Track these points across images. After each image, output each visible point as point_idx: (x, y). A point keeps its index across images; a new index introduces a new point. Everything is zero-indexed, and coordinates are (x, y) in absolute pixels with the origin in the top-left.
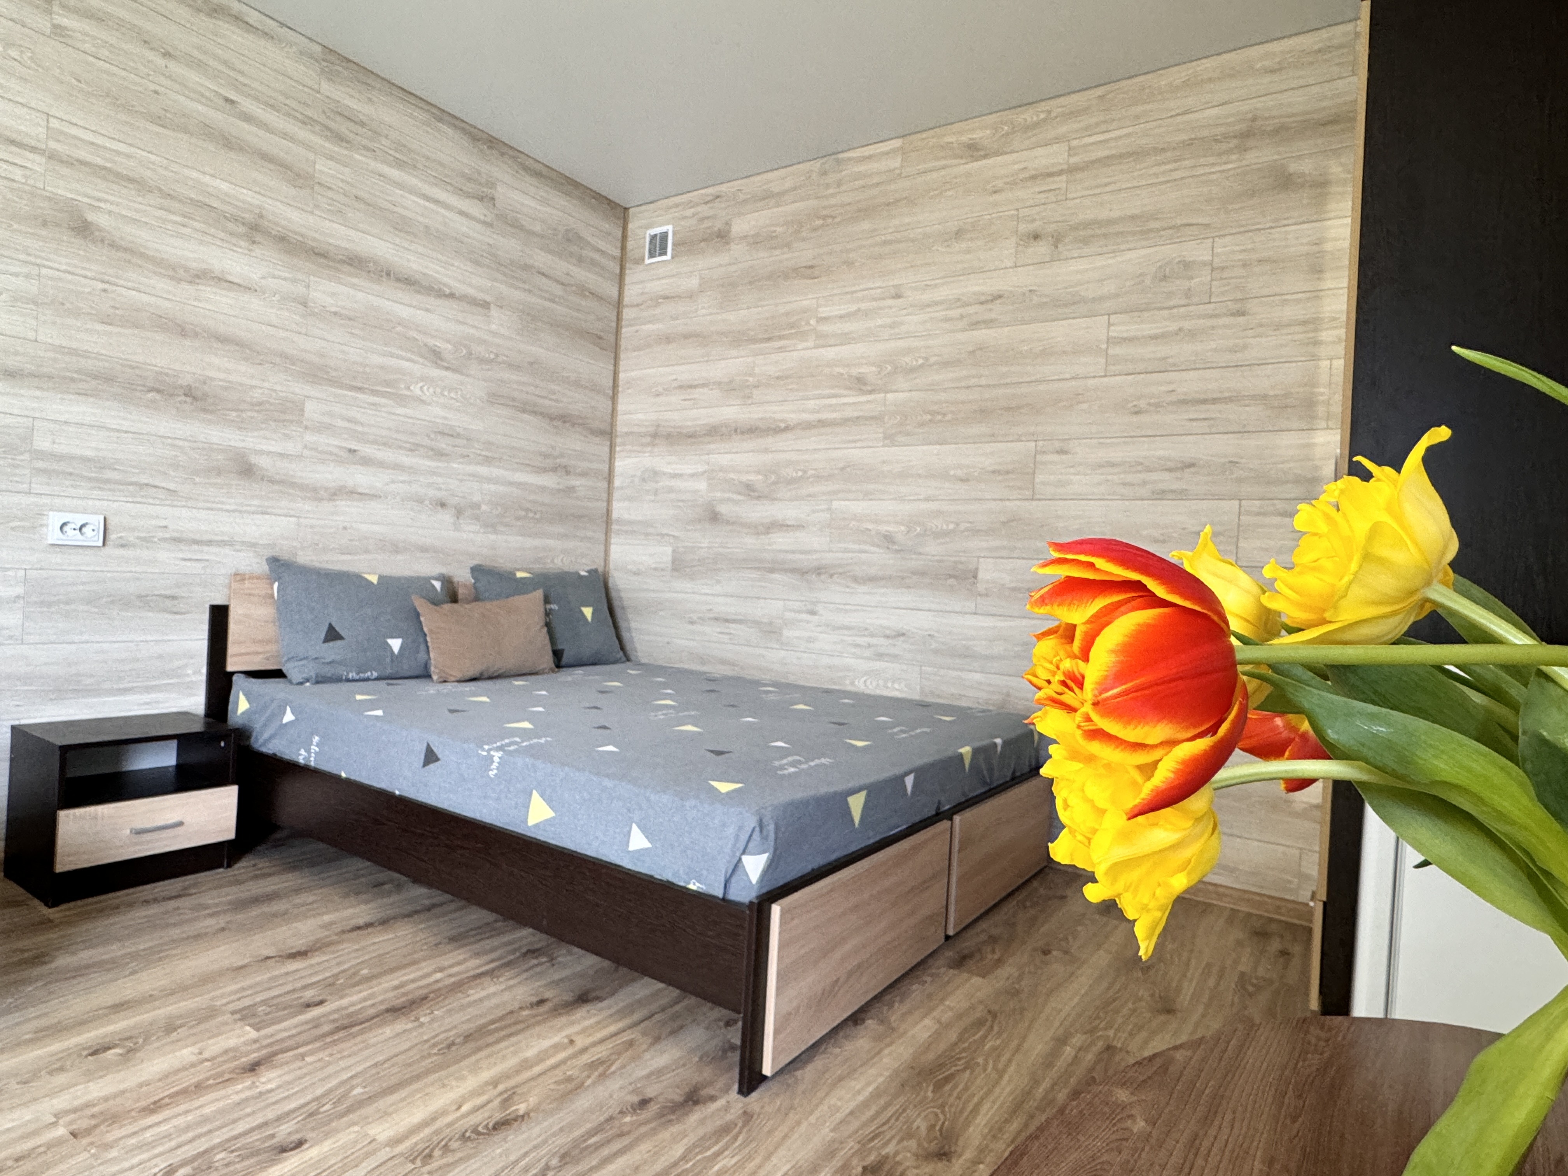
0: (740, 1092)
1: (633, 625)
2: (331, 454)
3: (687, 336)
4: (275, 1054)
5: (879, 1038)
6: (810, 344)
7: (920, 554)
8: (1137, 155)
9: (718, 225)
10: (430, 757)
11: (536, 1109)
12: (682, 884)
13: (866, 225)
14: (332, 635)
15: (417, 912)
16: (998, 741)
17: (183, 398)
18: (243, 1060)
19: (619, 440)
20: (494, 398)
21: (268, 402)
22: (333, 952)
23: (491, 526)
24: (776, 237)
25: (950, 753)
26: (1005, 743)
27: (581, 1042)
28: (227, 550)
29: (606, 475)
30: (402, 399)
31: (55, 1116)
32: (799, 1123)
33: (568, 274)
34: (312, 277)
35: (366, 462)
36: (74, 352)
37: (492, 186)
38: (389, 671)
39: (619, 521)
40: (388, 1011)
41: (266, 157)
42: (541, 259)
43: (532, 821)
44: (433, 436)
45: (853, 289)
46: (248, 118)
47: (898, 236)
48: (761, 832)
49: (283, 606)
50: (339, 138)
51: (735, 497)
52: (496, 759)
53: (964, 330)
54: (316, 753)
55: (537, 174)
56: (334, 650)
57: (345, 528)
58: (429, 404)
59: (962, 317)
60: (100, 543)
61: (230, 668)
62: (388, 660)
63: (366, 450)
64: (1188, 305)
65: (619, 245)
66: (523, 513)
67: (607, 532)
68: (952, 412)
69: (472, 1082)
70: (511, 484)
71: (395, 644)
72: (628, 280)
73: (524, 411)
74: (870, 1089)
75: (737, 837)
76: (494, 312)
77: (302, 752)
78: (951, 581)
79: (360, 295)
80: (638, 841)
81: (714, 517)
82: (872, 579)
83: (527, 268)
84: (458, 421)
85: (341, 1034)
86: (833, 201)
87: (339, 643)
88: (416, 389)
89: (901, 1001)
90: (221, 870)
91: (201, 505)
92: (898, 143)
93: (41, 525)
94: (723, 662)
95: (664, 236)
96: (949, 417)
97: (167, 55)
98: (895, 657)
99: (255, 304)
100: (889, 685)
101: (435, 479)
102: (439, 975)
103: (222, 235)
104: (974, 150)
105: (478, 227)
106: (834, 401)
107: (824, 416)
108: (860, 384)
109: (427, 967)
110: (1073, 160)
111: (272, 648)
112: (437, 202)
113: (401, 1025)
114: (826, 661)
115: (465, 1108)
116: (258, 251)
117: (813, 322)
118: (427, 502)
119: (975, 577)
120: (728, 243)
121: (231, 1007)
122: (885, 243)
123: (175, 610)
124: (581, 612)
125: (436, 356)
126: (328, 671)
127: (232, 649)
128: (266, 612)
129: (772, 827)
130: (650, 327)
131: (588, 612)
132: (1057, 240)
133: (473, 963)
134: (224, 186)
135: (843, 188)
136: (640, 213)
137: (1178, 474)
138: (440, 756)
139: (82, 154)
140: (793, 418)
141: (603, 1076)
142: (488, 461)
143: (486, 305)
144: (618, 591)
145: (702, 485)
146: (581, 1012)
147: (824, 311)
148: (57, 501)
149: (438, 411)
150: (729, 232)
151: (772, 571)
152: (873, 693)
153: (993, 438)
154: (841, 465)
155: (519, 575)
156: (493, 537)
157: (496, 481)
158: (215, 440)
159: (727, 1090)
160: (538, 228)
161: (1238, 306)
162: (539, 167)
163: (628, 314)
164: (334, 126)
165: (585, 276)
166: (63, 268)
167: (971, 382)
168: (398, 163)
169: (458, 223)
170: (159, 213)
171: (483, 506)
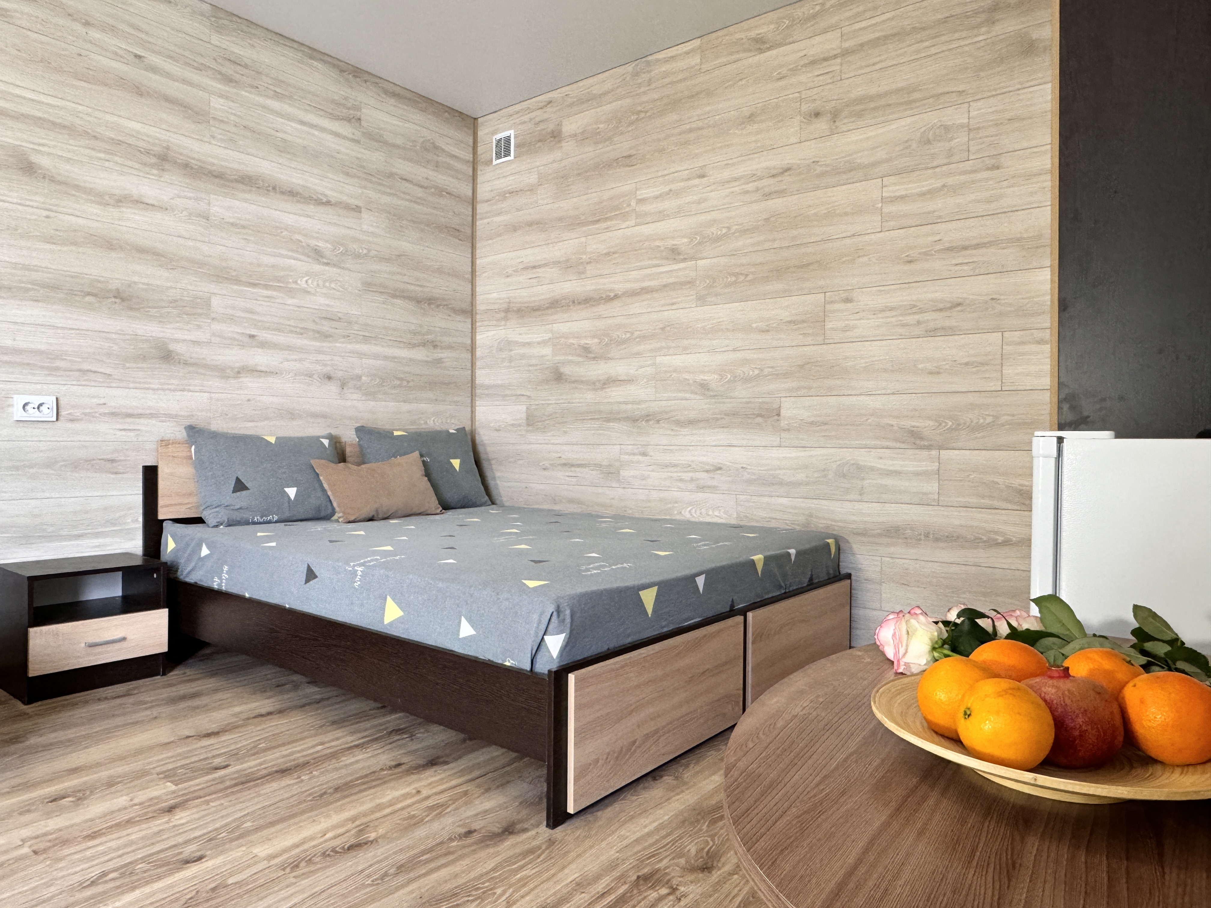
0: (548, 826)
1: (498, 474)
2: (234, 339)
3: (530, 224)
4: (187, 801)
6: (633, 223)
7: (731, 398)
8: (899, 35)
9: (551, 126)
10: (311, 575)
11: (383, 837)
12: (500, 662)
13: (674, 117)
14: (240, 486)
15: (309, 704)
16: (792, 551)
17: (113, 300)
18: (163, 805)
19: (478, 317)
20: (368, 286)
21: (181, 299)
22: (240, 732)
23: (370, 394)
24: (599, 133)
25: (742, 559)
26: (798, 554)
27: (425, 793)
28: (153, 421)
29: (470, 348)
30: (291, 292)
31: (22, 840)
32: (591, 847)
33: (427, 179)
34: (212, 196)
35: (264, 345)
36: (26, 268)
37: (358, 108)
38: (287, 515)
39: (482, 386)
40: (277, 772)
41: (169, 100)
42: (403, 167)
43: (387, 620)
44: (317, 320)
45: (666, 172)
46: (154, 69)
47: (700, 124)
48: (558, 616)
49: (200, 465)
50: (228, 80)
51: (575, 358)
52: (359, 573)
53: (759, 201)
54: (226, 579)
55: (396, 96)
56: (241, 499)
57: (249, 400)
58: (314, 295)
59: (757, 190)
60: (54, 419)
61: (161, 517)
62: (286, 505)
63: (264, 335)
64: (949, 164)
65: (471, 149)
66: (397, 382)
67: (473, 396)
68: (752, 273)
69: (336, 819)
70: (386, 358)
71: (292, 492)
72: (480, 179)
73: (394, 296)
74: (656, 824)
75: (539, 622)
76: (365, 215)
77: (216, 579)
78: (759, 420)
79: (251, 207)
80: (466, 630)
81: (558, 377)
82: (691, 423)
83: (391, 175)
84: (340, 307)
85: (241, 787)
86: (645, 98)
87: (244, 493)
88: (302, 283)
89: (696, 764)
90: (159, 677)
91: (132, 385)
92: (697, 43)
93: (9, 406)
94: (571, 501)
95: (508, 140)
96: (750, 277)
97: (87, 24)
98: (713, 489)
99: (167, 220)
100: (710, 513)
101: (321, 357)
102: (320, 748)
103: (137, 166)
104: (761, 44)
105: (348, 144)
106: (654, 270)
107: (646, 284)
108: (674, 254)
109: (313, 741)
110: (846, 45)
111: (193, 500)
112: (311, 126)
113: (287, 781)
114: (655, 495)
115: (329, 835)
116: (166, 176)
117: (633, 203)
118: (316, 377)
119: (779, 415)
120: (560, 141)
121: (158, 770)
122: (691, 131)
123: (116, 470)
124: (451, 464)
125: (317, 254)
126: (237, 516)
127: (161, 502)
128: (187, 470)
129: (568, 612)
130: (497, 219)
131: (456, 463)
132: (835, 116)
133: (349, 738)
134: (137, 126)
135: (653, 86)
136: (486, 122)
137: (948, 313)
138: (317, 574)
139: (25, 109)
140: (620, 287)
141: (439, 816)
142: (366, 339)
143: (357, 209)
144: (484, 445)
145: (547, 351)
146: (430, 772)
147: (643, 193)
148: (20, 386)
149: (322, 300)
150: (560, 132)
151: (608, 420)
152: (697, 520)
153: (787, 293)
154: (661, 326)
155: (396, 433)
156: (372, 403)
157: (376, 357)
158: (140, 332)
159: (538, 826)
160: (399, 141)
161: (993, 161)
162: (397, 90)
163: (481, 208)
164: (224, 70)
165: (442, 179)
166: (15, 200)
167: (767, 245)
168: (277, 96)
169: (331, 142)
170: (87, 151)
171: (363, 378)
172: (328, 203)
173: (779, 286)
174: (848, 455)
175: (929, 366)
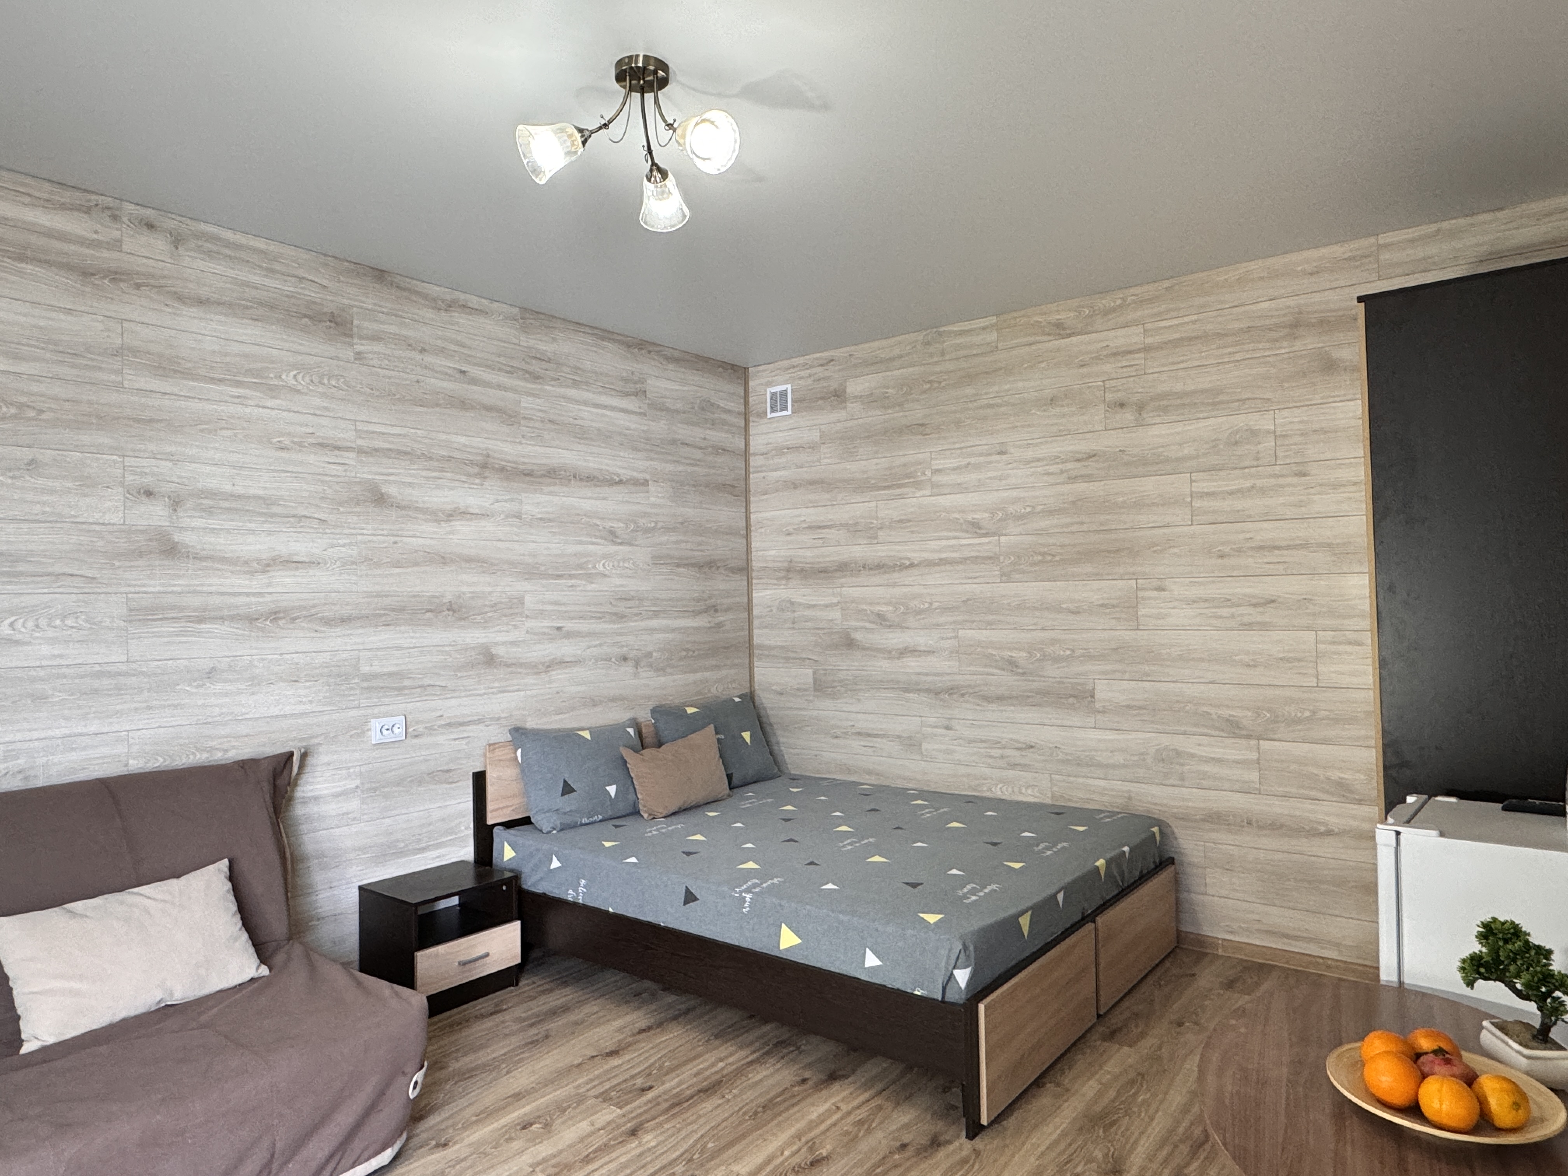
0: (967, 1137)
1: (781, 740)
2: (545, 634)
3: (812, 483)
4: (642, 1124)
5: (1057, 1096)
6: (927, 492)
7: (1041, 676)
8: (1204, 338)
9: (834, 385)
10: (690, 897)
11: (833, 1151)
12: (909, 991)
13: (969, 391)
14: (567, 789)
15: (680, 1015)
16: (1126, 849)
17: (446, 613)
18: (623, 1128)
19: (754, 574)
20: (658, 560)
21: (501, 603)
22: (635, 1050)
23: (660, 670)
24: (888, 397)
25: (1088, 867)
26: (1131, 851)
27: (845, 1108)
28: (481, 727)
29: (746, 606)
30: (589, 577)
31: (531, 1166)
32: (1013, 1155)
33: (705, 439)
34: (524, 495)
35: (570, 635)
36: (379, 595)
37: (642, 381)
38: (610, 813)
39: (761, 647)
40: (700, 1091)
41: (488, 408)
42: (683, 432)
43: (782, 946)
44: (614, 602)
45: (963, 445)
46: (474, 381)
47: (999, 401)
48: (965, 952)
49: (527, 769)
50: (536, 378)
51: (868, 625)
52: (748, 899)
53: (1063, 483)
54: (584, 893)
55: (676, 360)
56: (569, 803)
57: (558, 693)
58: (610, 577)
59: (1062, 472)
60: (404, 737)
61: (490, 821)
62: (609, 803)
63: (569, 625)
64: (1258, 466)
65: (742, 401)
66: (684, 653)
67: (751, 656)
68: (1060, 554)
69: (784, 1136)
70: (673, 630)
71: (612, 790)
72: (752, 431)
73: (681, 567)
74: (1058, 1132)
75: (949, 956)
76: (652, 488)
77: (571, 892)
78: (1072, 700)
79: (555, 499)
80: (871, 960)
81: (849, 643)
82: (1000, 699)
83: (674, 442)
84: (633, 586)
85: (677, 1109)
86: (938, 369)
87: (572, 795)
88: (600, 567)
89: (1070, 1069)
90: (512, 988)
91: (463, 694)
92: (993, 320)
93: (368, 730)
94: (869, 772)
95: (784, 394)
96: (1058, 558)
97: (423, 351)
98: (1025, 767)
99: (488, 526)
100: (1023, 791)
101: (618, 639)
102: (721, 1065)
103: (464, 478)
104: (1060, 329)
105: (634, 418)
106: (953, 542)
107: (944, 556)
108: (975, 528)
109: (710, 1058)
110: (1149, 340)
111: (516, 801)
112: (605, 407)
113: (715, 1101)
114: (962, 770)
115: (787, 1153)
116: (487, 483)
117: (928, 473)
118: (613, 660)
119: (1093, 697)
120: (844, 401)
121: (591, 1093)
122: (989, 406)
123: (451, 780)
124: (742, 737)
125: (612, 536)
126: (568, 820)
127: (490, 806)
128: (511, 772)
129: (972, 948)
130: (776, 474)
131: (747, 736)
132: (1141, 408)
133: (743, 1053)
134: (463, 440)
135: (947, 357)
136: (758, 372)
137: (1261, 609)
138: (698, 897)
139: (379, 443)
140: (917, 557)
141: (869, 1131)
142: (656, 614)
143: (645, 483)
144: (765, 709)
145: (836, 614)
146: (836, 1086)
147: (938, 464)
148: (376, 711)
149: (618, 581)
150: (844, 391)
151: (908, 691)
152: (1009, 798)
153: (1096, 577)
154: (964, 599)
155: (690, 710)
156: (663, 679)
157: (665, 630)
158: (468, 641)
159: (958, 1136)
160: (679, 406)
161: (1300, 468)
162: (676, 354)
163: (754, 462)
164: (531, 368)
165: (717, 436)
166: (370, 532)
167: (1074, 528)
168: (576, 384)
169: (623, 421)
170: (424, 473)
171: (655, 654)
172: (620, 482)
173: (1088, 568)
174: (1165, 740)
175: (1246, 659)
